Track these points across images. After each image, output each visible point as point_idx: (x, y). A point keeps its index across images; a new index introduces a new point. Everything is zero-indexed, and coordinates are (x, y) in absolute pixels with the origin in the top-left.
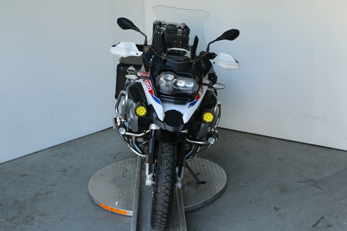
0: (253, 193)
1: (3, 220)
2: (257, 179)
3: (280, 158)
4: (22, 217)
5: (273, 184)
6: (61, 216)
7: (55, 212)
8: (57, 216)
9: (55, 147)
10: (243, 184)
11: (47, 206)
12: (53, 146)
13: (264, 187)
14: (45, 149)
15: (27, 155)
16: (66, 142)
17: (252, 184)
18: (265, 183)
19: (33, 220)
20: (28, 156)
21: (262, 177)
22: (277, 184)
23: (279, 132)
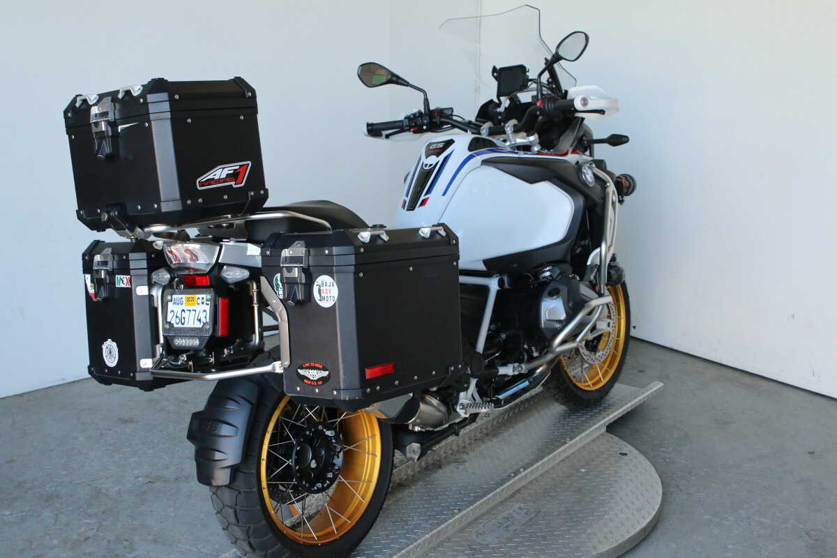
0: (731, 547)
1: (56, 542)
2: (746, 506)
3: (811, 450)
4: (104, 539)
5: (789, 526)
6: (204, 550)
7: (191, 538)
8: (194, 549)
10: (705, 517)
11: (172, 515)
13: (762, 532)
17: (730, 518)
18: (768, 521)
19: (130, 553)
21: (758, 501)
22: (802, 527)
23: (813, 375)
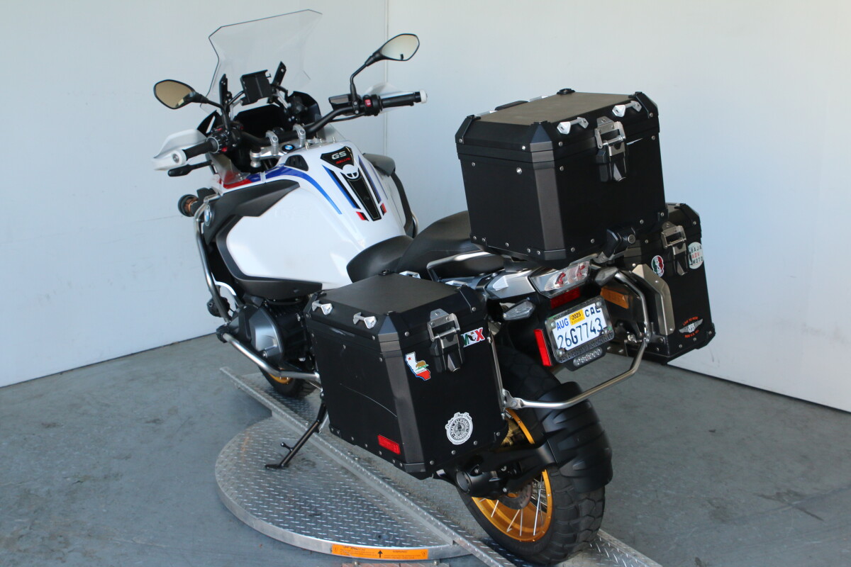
0: (640, 516)
2: (653, 480)
3: (712, 429)
4: (38, 536)
5: (693, 496)
6: (139, 542)
7: (126, 531)
8: (129, 541)
9: (135, 356)
10: (616, 492)
11: (104, 511)
12: (129, 353)
13: (669, 503)
14: (108, 360)
15: (61, 373)
16: (165, 346)
17: (639, 491)
18: (674, 493)
19: (65, 547)
20: (64, 374)
21: (664, 476)
22: (705, 496)
23: (713, 361)
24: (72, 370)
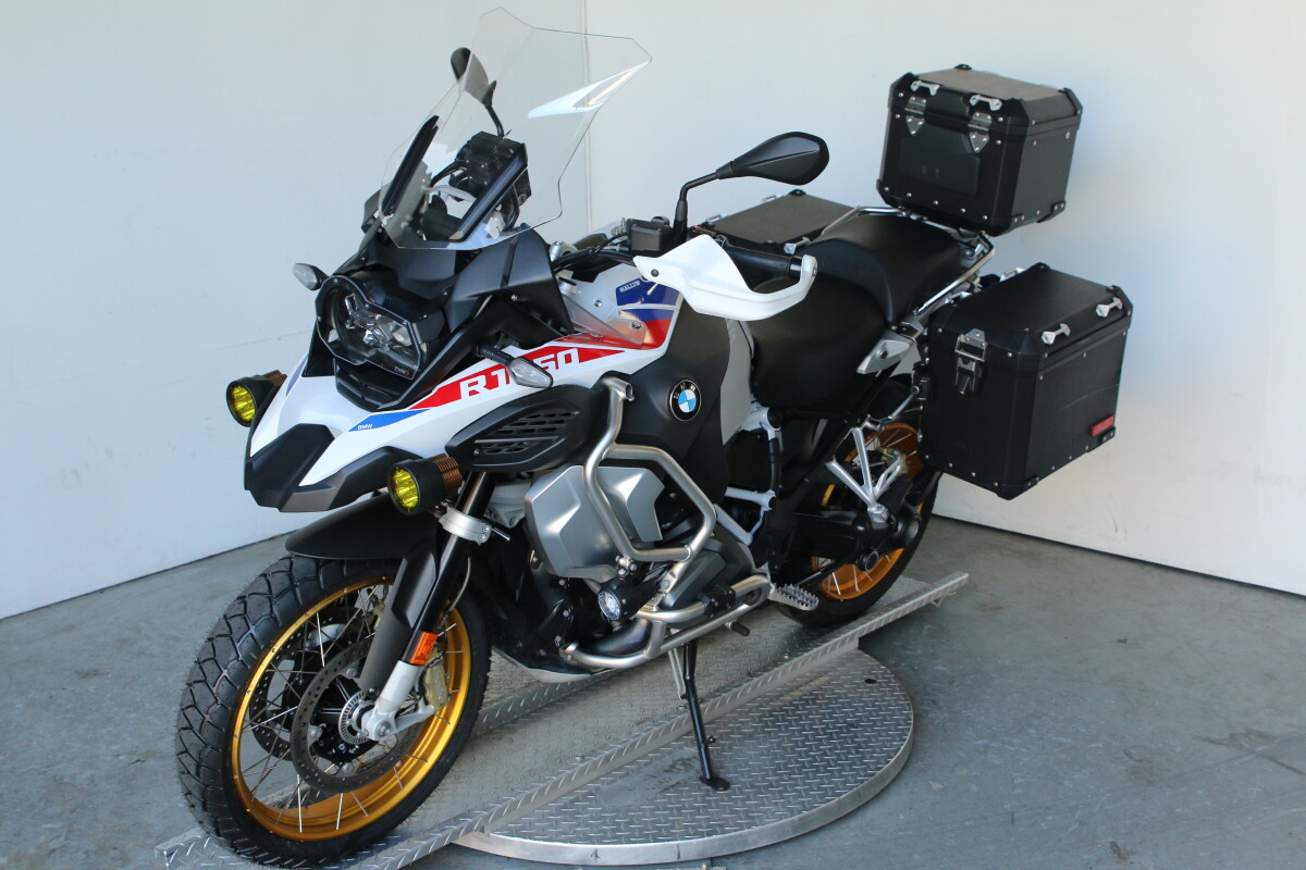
0: (1019, 780)
2: (1035, 722)
3: (1122, 637)
4: (79, 849)
5: (1100, 745)
9: (216, 559)
10: (980, 742)
12: (206, 556)
13: (1063, 756)
14: (174, 568)
15: (102, 591)
16: (261, 542)
17: (1015, 741)
18: (1069, 741)
19: (123, 865)
20: (106, 592)
21: (1053, 714)
22: (1118, 744)
23: (1117, 530)
24: (118, 585)
